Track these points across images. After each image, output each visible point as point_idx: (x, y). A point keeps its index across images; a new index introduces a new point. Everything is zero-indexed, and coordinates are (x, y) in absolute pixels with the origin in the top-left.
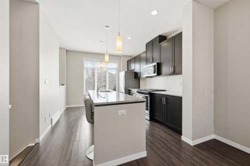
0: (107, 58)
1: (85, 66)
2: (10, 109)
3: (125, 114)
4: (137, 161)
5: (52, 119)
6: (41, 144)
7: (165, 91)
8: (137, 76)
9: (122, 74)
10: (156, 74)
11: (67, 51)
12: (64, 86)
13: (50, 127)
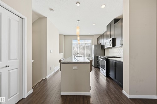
0: (79, 38)
2: (33, 62)
3: (77, 69)
4: (83, 96)
5: (54, 69)
6: (48, 79)
7: (119, 57)
8: (102, 47)
11: (64, 36)
12: (63, 54)
13: (53, 72)
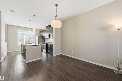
1: (18, 32)
3: (35, 48)
5: (4, 55)
7: (52, 43)
8: (43, 38)
9: (37, 37)
10: (48, 38)
11: (8, 25)
12: (7, 42)
13: (3, 58)
